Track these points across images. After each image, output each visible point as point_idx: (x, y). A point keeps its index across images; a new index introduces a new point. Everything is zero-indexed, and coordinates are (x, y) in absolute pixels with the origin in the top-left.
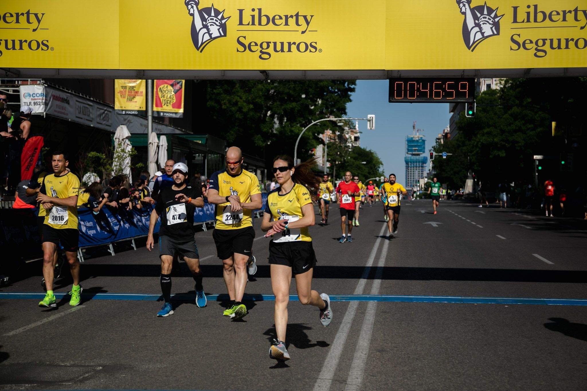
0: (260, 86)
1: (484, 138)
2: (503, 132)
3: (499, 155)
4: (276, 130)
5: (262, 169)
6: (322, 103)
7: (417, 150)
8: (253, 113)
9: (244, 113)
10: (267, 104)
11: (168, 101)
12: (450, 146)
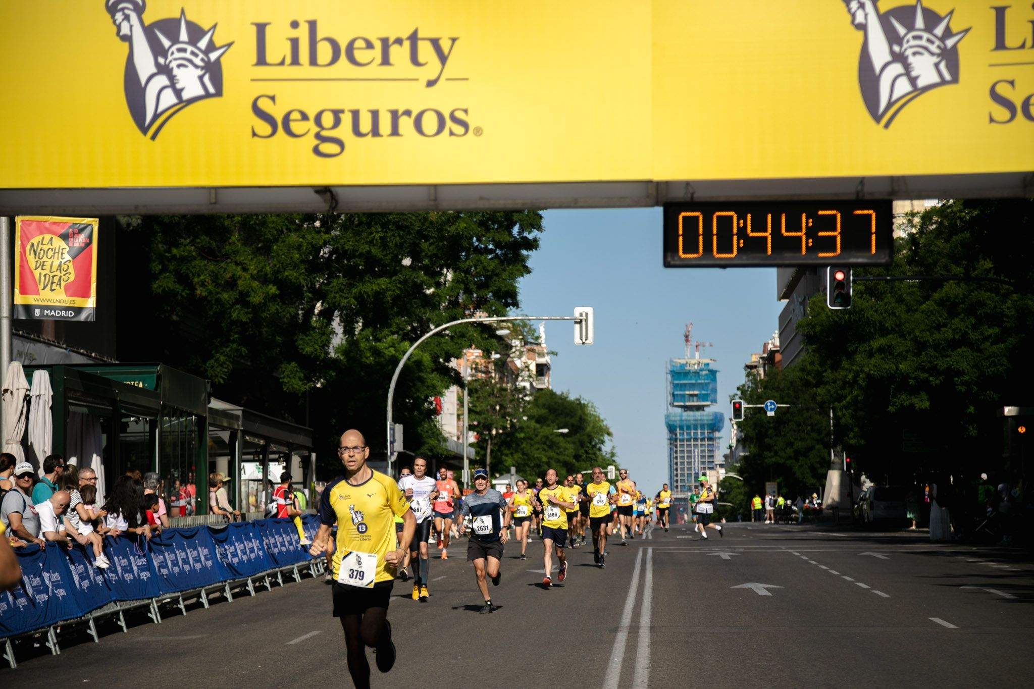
0: (294, 238)
1: (873, 361)
2: (920, 346)
3: (912, 405)
4: (337, 350)
5: (306, 453)
6: (453, 280)
7: (696, 395)
8: (277, 307)
9: (254, 307)
10: (313, 284)
11: (53, 277)
12: (782, 385)
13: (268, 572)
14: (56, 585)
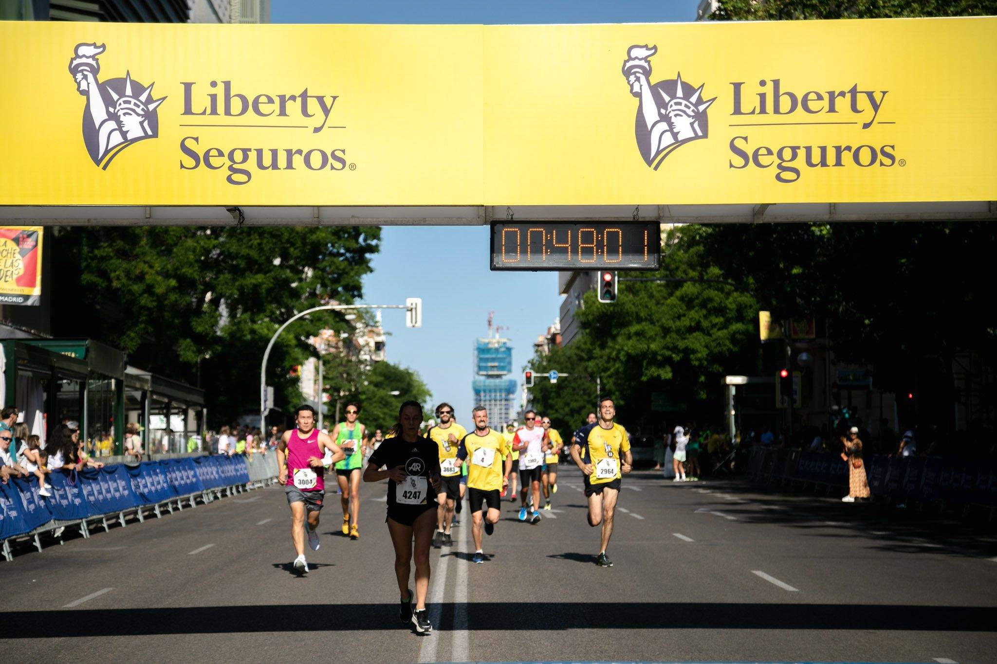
0: (190, 243)
1: (630, 342)
2: (666, 331)
3: (659, 376)
4: (222, 329)
5: (199, 408)
6: (313, 277)
7: (496, 367)
8: (176, 296)
9: (158, 296)
10: (204, 278)
11: (7, 271)
12: (562, 359)
13: (171, 499)
14: (10, 509)
